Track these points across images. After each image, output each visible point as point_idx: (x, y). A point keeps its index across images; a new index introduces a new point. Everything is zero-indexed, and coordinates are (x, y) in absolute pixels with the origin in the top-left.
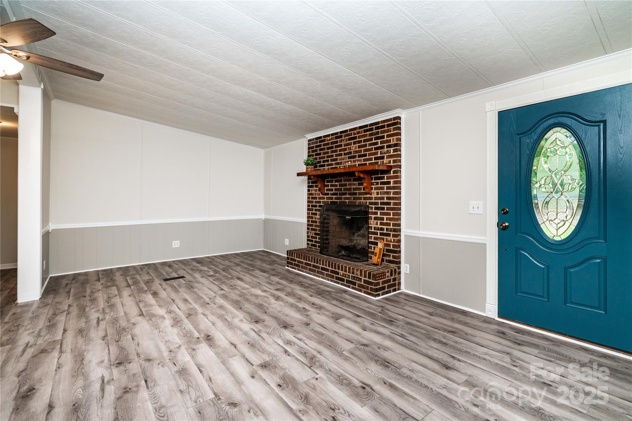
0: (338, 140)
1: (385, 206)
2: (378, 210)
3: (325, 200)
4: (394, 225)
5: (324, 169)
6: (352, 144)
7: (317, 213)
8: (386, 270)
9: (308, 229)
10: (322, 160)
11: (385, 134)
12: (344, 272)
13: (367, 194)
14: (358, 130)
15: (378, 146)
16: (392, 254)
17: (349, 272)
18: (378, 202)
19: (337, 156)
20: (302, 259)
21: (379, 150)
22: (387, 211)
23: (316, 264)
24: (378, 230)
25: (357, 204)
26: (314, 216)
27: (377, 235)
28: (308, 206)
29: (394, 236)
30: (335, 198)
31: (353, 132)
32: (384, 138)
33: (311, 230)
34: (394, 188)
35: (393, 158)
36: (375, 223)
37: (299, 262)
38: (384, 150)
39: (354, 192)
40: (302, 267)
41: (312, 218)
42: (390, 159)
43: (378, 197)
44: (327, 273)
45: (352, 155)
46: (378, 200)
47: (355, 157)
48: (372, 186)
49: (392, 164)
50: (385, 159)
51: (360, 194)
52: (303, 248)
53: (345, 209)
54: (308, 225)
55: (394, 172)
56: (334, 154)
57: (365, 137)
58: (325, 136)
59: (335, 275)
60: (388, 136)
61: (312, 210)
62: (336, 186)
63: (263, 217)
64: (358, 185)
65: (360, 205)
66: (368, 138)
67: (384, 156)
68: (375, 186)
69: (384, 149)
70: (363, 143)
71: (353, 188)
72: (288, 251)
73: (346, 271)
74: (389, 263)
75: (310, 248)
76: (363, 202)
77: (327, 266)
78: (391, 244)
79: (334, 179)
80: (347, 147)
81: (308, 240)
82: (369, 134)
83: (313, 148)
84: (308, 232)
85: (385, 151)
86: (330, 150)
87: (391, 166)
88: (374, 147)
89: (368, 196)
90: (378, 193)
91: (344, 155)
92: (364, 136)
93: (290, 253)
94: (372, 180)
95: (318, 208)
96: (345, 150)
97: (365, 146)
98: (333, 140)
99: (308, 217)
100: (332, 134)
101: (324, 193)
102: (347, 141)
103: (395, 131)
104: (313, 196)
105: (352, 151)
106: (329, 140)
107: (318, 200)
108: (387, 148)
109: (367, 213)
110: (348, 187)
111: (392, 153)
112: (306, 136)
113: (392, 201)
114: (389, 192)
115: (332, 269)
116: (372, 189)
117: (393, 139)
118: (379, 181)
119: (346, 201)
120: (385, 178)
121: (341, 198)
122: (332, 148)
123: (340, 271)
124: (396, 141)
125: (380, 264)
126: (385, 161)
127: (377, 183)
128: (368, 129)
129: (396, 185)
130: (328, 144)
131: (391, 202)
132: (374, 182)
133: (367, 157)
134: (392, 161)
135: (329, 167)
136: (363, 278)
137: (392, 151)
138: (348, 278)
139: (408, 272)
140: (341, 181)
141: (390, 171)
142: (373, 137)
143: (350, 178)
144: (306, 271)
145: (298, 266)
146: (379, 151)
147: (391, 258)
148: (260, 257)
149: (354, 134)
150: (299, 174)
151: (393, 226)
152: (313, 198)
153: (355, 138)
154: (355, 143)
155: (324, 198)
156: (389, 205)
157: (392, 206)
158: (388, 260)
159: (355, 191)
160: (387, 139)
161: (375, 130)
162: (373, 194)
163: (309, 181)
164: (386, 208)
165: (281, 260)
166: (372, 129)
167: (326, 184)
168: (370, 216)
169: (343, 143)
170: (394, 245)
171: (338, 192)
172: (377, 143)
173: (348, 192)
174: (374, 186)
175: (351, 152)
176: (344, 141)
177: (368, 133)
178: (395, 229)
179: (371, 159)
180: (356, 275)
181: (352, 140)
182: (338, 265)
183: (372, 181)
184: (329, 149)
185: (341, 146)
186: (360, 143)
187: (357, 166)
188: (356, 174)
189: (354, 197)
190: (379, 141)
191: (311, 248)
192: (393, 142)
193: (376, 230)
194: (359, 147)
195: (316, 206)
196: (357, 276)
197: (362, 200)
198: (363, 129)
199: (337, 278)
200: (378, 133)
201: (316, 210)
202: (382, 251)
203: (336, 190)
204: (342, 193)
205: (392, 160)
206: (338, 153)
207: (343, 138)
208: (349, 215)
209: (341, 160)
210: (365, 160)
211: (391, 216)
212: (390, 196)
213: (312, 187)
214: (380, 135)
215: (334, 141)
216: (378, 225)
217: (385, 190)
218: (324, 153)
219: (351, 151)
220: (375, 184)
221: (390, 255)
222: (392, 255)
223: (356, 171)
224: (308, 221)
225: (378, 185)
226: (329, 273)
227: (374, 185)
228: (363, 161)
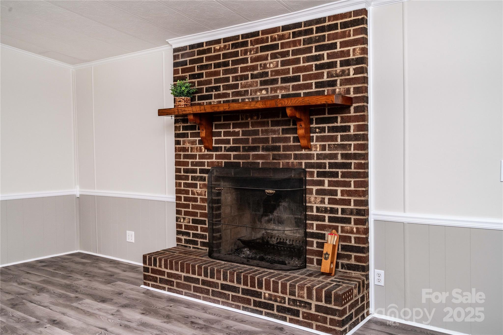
0: (239, 49)
1: (340, 171)
2: (325, 177)
3: (214, 160)
4: (357, 203)
5: (210, 103)
6: (269, 58)
7: (197, 184)
8: (352, 284)
9: (178, 212)
10: (205, 87)
11: (338, 41)
12: (271, 293)
13: (301, 148)
14: (281, 33)
15: (322, 62)
16: (353, 255)
17: (282, 293)
18: (325, 163)
19: (237, 80)
20: (177, 270)
21: (325, 69)
22: (342, 179)
23: (209, 279)
24: (325, 213)
25: (281, 167)
26: (190, 189)
27: (324, 221)
28: (178, 170)
29: (357, 222)
30: (234, 155)
31: (269, 36)
32: (336, 48)
33: (185, 215)
34: (356, 137)
35: (354, 84)
36: (319, 200)
37: (169, 275)
38: (335, 69)
39: (275, 144)
40: (178, 285)
41: (187, 192)
42: (347, 87)
43: (325, 154)
44: (234, 294)
45: (270, 77)
46: (324, 159)
47: (274, 81)
48: (311, 135)
49: (352, 95)
50: (338, 85)
51: (286, 148)
52: (170, 247)
53: (257, 175)
54: (178, 205)
55: (357, 109)
56: (231, 76)
57: (295, 46)
58: (209, 43)
59: (252, 298)
60: (343, 44)
61: (187, 178)
62: (237, 134)
63: (77, 191)
64: (283, 134)
65: (287, 169)
66: (302, 46)
67: (336, 80)
68: (319, 135)
69: (336, 67)
70: (291, 57)
71: (272, 138)
72: (144, 257)
73: (276, 290)
74: (350, 270)
75: (183, 248)
76: (293, 162)
77: (233, 282)
78: (353, 236)
79: (232, 122)
80: (259, 63)
81: (178, 233)
82: (304, 39)
83: (185, 63)
84: (177, 219)
85: (338, 71)
86: (221, 69)
87: (351, 98)
88: (316, 65)
89: (303, 152)
90: (323, 148)
91: (252, 78)
92: (294, 43)
93: (150, 259)
94: (312, 124)
95: (198, 174)
96: (254, 68)
97: (297, 61)
98: (229, 49)
99: (178, 191)
100: (226, 40)
101: (211, 148)
102: (257, 52)
103: (357, 35)
104: (186, 153)
105: (269, 70)
106: (220, 50)
107: (197, 160)
108: (341, 66)
109: (302, 182)
110: (261, 136)
111: (351, 76)
112: (170, 41)
113: (353, 161)
114: (346, 144)
115: (245, 287)
116: (311, 139)
117: (354, 50)
118: (326, 125)
119: (258, 161)
120: (339, 119)
121: (247, 157)
122: (226, 64)
123: (263, 291)
124: (361, 54)
125: (333, 273)
126: (338, 89)
127: (322, 130)
128: (301, 31)
129: (361, 133)
130: (218, 57)
131: (351, 163)
132: (316, 128)
133: (301, 82)
134: (352, 90)
135: (222, 100)
136: (314, 303)
137: (352, 72)
138: (280, 302)
139: (382, 283)
140: (246, 125)
141: (349, 107)
142: (313, 45)
143: (266, 120)
144: (187, 291)
145: (170, 283)
146: (325, 71)
147: (353, 262)
148: (80, 267)
149: (273, 39)
150: (162, 112)
151: (355, 205)
152: (186, 157)
153: (275, 47)
154: (274, 56)
155: (211, 157)
156: (347, 168)
157: (353, 170)
158: (347, 265)
159: (277, 144)
160: (342, 49)
161: (316, 33)
162: (314, 149)
163: (178, 125)
164: (340, 174)
165: (125, 271)
166: (310, 31)
167: (214, 130)
168: (307, 187)
169: (249, 56)
170: (358, 238)
171: (241, 145)
172: (320, 57)
173: (261, 145)
174: (317, 134)
175: (267, 72)
176: (250, 52)
177: (302, 38)
178: (360, 210)
179: (309, 86)
180: (298, 296)
181: (268, 51)
182: (258, 279)
183: (311, 126)
184: (220, 67)
185: (245, 61)
186: (285, 57)
187: (280, 97)
188: (289, 112)
189: (274, 155)
190: (325, 53)
191: (186, 246)
192: (354, 55)
193: (321, 212)
194: (283, 63)
195: (194, 171)
196: (300, 299)
197: (292, 160)
198: (291, 31)
199: (257, 304)
200: (322, 38)
201: (193, 178)
202: (337, 248)
203: (235, 141)
204: (249, 147)
205: (352, 87)
206: (239, 74)
207: (250, 47)
208: (272, 188)
209: (245, 87)
210: (294, 88)
211: (352, 188)
212: (350, 152)
213: (184, 135)
214: (326, 42)
215: (231, 53)
216: (325, 203)
217: (339, 142)
218: (208, 75)
219: (266, 70)
220: (317, 130)
221: (351, 255)
222: (355, 256)
223: (288, 107)
224: (178, 198)
225: (325, 132)
226: (240, 295)
227: (315, 132)
228: (293, 90)
